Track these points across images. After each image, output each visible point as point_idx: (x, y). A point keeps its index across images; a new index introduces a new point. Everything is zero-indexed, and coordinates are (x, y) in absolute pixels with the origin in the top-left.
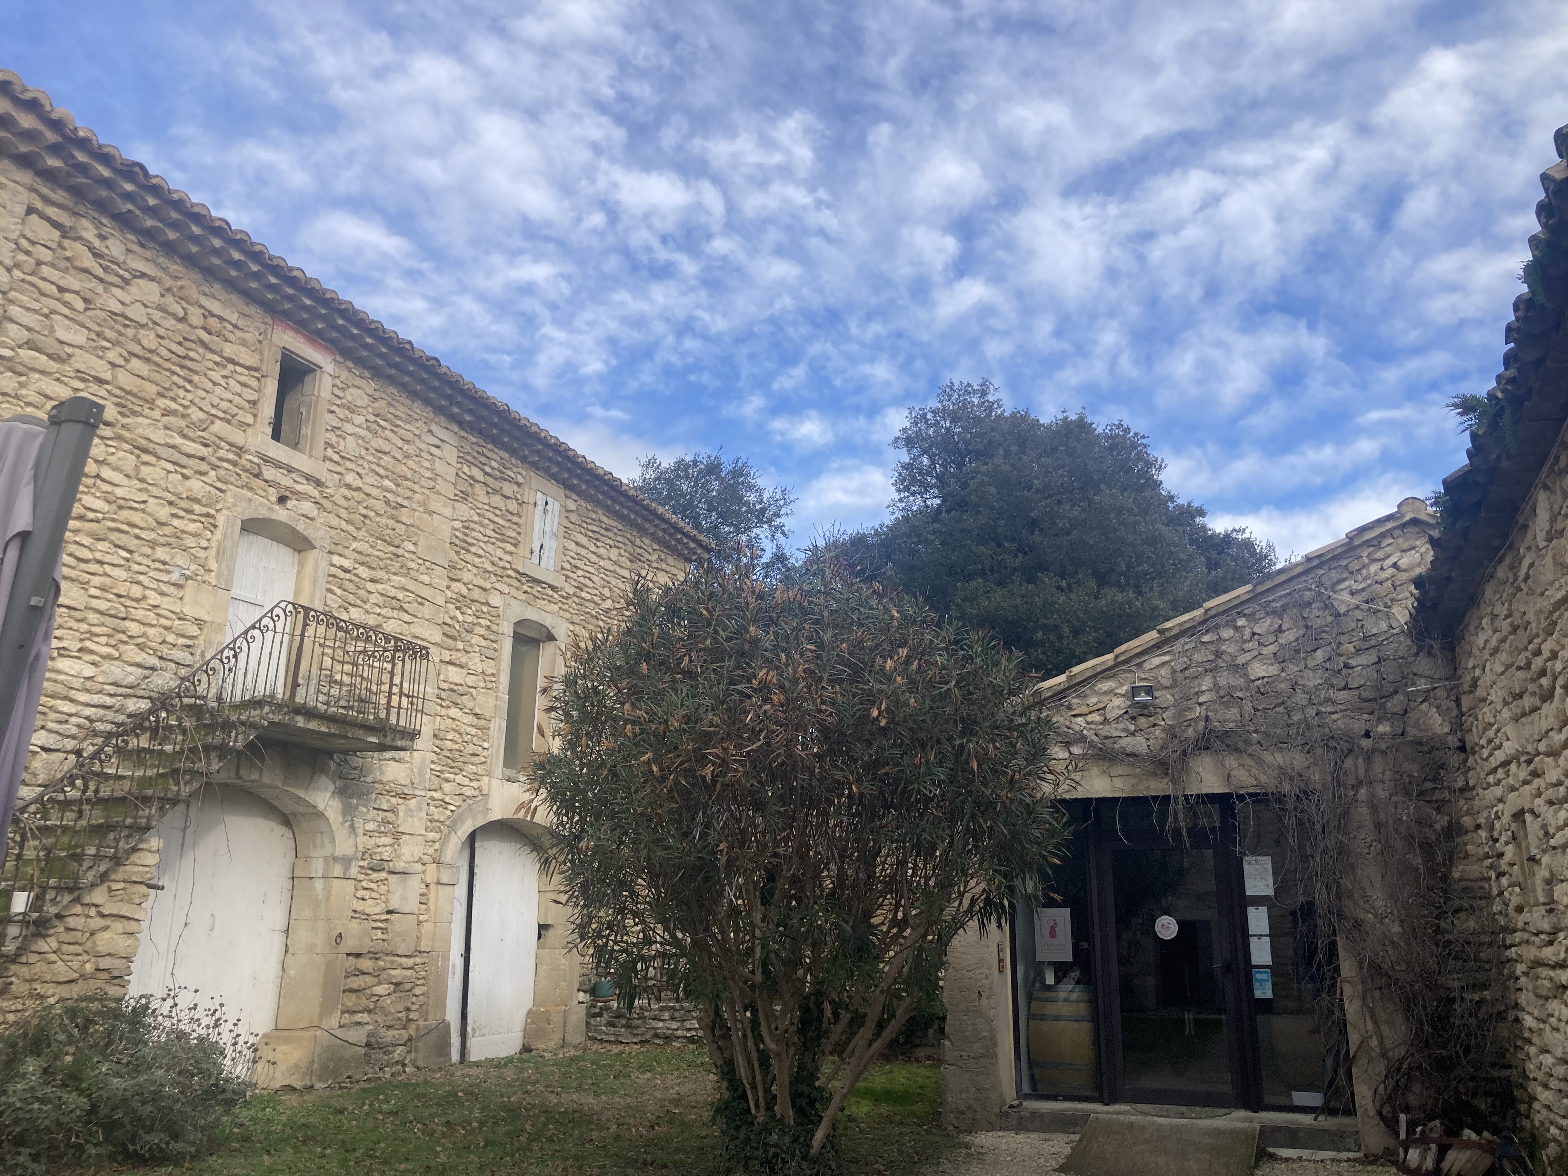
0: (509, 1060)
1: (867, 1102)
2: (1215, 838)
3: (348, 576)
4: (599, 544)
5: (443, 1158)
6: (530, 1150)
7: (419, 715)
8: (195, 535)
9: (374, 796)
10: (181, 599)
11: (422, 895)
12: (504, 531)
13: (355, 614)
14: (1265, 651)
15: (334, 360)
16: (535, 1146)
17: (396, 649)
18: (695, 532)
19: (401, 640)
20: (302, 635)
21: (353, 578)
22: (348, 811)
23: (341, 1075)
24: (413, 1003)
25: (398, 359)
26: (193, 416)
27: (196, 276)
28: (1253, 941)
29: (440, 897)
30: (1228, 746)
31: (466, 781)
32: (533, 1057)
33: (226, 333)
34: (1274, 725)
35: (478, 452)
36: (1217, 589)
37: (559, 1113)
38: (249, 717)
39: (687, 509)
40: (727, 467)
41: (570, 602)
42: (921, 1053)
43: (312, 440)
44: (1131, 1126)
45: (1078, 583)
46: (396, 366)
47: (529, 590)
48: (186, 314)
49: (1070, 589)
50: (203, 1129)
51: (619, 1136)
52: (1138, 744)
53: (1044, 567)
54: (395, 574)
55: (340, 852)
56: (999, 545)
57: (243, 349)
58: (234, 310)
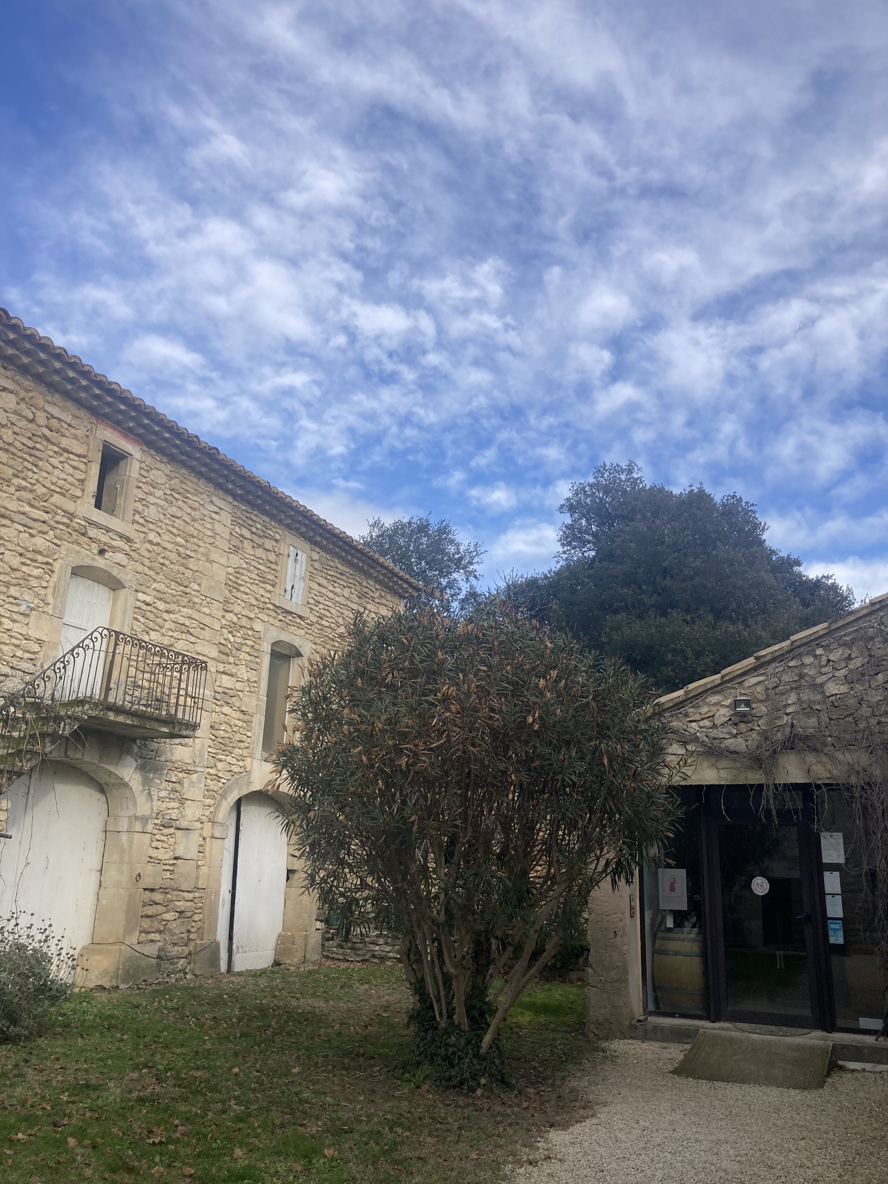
0: (263, 972)
1: (529, 1013)
2: (798, 817)
3: (149, 608)
4: (336, 585)
5: (208, 1046)
6: (274, 1042)
7: (199, 711)
8: (38, 578)
9: (166, 771)
10: (27, 624)
11: (200, 846)
12: (265, 575)
13: (154, 637)
14: (838, 674)
15: (142, 449)
16: (278, 1039)
17: (183, 663)
18: (407, 576)
19: (187, 656)
20: (114, 652)
21: (153, 610)
22: (146, 782)
23: (139, 979)
24: (192, 927)
25: (188, 449)
26: (38, 491)
27: (42, 389)
28: (828, 898)
29: (213, 847)
30: (808, 747)
31: (234, 761)
32: (282, 970)
33: (63, 430)
34: (845, 731)
35: (247, 517)
36: (807, 623)
37: (297, 1014)
38: (74, 712)
39: (402, 558)
40: (434, 527)
41: (313, 628)
42: (574, 976)
43: (124, 508)
44: (731, 1040)
45: (699, 617)
46: (187, 454)
47: (283, 619)
48: (35, 417)
49: (694, 622)
50: (35, 1017)
51: (340, 1033)
52: (739, 744)
53: (673, 606)
54: (184, 607)
55: (139, 813)
56: (640, 588)
57: (75, 442)
58: (68, 413)
